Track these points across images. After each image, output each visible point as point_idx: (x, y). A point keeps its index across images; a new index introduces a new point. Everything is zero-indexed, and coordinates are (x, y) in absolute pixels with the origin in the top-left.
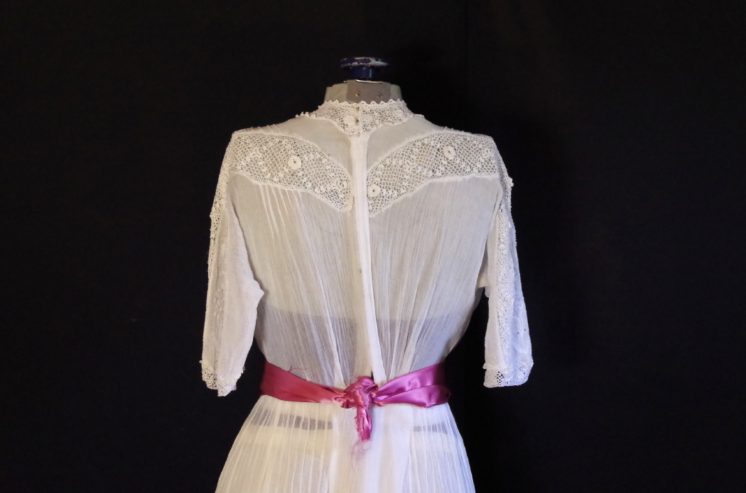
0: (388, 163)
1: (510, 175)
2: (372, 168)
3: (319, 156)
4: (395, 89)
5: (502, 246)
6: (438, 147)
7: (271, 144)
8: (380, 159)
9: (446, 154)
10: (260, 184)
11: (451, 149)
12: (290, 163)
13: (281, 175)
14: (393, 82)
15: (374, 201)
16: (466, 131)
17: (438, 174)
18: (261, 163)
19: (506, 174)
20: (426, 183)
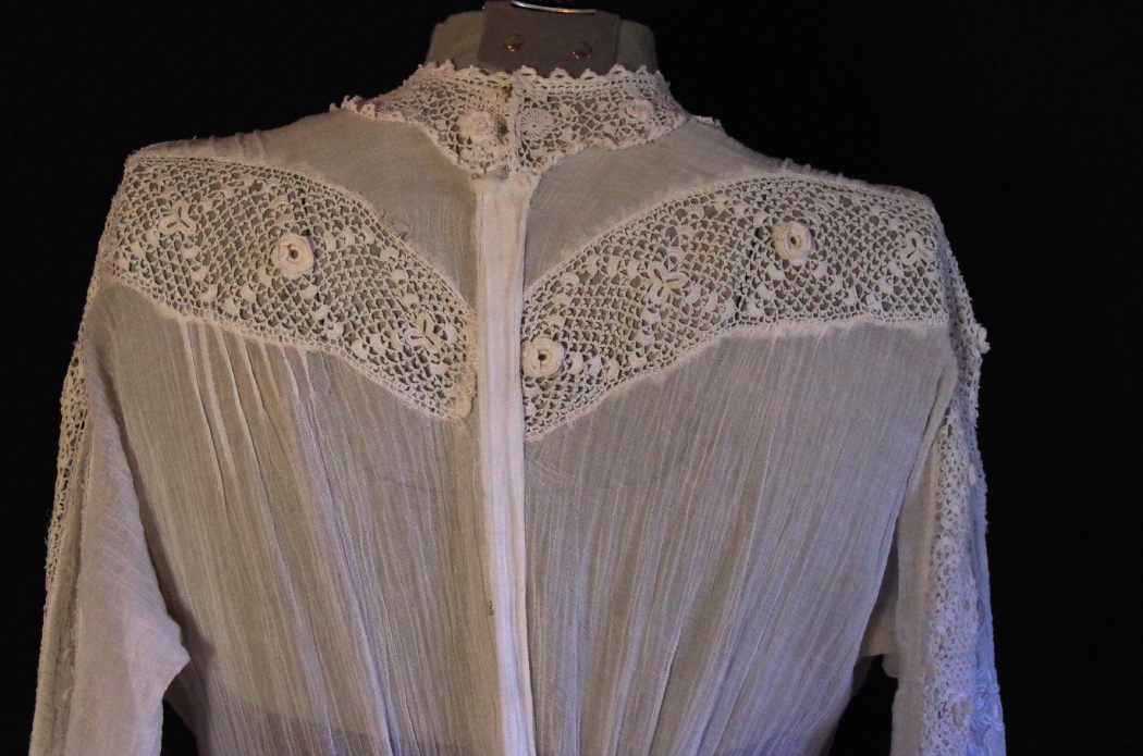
0: (593, 270)
1: (980, 318)
2: (538, 284)
3: (370, 238)
4: (633, 34)
5: (945, 541)
6: (758, 222)
7: (229, 193)
8: (569, 256)
9: (783, 248)
10: (183, 319)
11: (798, 230)
12: (281, 258)
13: (249, 294)
14: (627, 14)
15: (542, 392)
16: (851, 174)
17: (753, 310)
18: (189, 253)
19: (967, 312)
20: (713, 338)
